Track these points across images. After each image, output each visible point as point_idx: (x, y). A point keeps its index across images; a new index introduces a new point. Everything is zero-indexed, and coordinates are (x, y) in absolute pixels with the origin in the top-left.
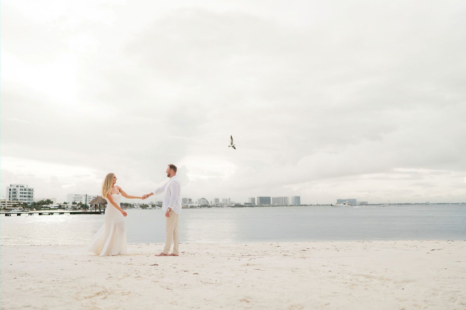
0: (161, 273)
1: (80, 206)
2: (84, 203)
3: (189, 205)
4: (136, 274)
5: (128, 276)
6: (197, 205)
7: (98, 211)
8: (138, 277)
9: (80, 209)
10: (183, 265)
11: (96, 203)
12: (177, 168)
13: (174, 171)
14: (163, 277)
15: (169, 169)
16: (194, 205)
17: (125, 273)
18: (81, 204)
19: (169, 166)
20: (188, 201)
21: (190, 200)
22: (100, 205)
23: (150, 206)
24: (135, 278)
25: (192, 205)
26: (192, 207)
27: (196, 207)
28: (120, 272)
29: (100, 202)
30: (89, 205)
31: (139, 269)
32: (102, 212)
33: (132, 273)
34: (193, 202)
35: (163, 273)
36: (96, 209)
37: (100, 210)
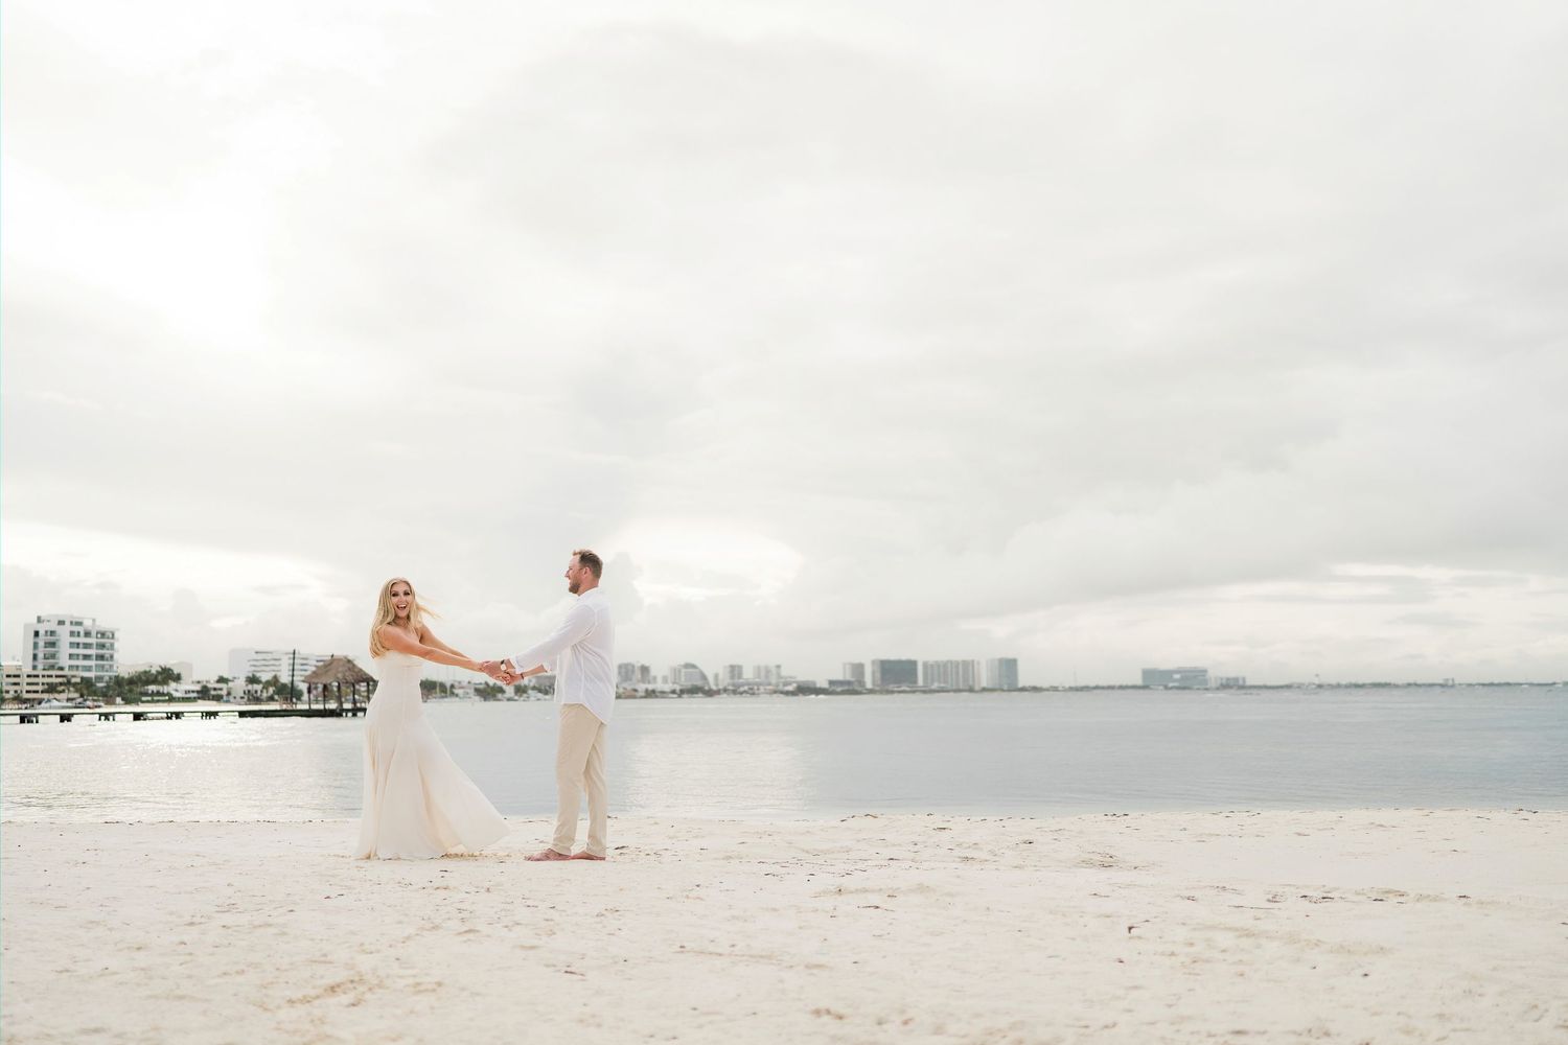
0: (547, 920)
1: (271, 690)
2: (285, 679)
3: (642, 687)
4: (463, 920)
5: (436, 928)
6: (667, 688)
7: (332, 705)
8: (470, 931)
9: (271, 699)
10: (621, 890)
11: (325, 680)
12: (601, 562)
13: (593, 572)
14: (554, 934)
15: (578, 566)
16: (659, 686)
17: (423, 920)
18: (274, 681)
19: (578, 557)
20: (638, 675)
21: (645, 670)
22: (339, 687)
24: (460, 934)
25: (650, 687)
26: (651, 694)
27: (663, 694)
28: (406, 915)
29: (340, 676)
30: (303, 687)
31: (473, 903)
32: (347, 711)
33: (449, 919)
34: (655, 678)
35: (552, 920)
36: (326, 699)
37: (341, 704)
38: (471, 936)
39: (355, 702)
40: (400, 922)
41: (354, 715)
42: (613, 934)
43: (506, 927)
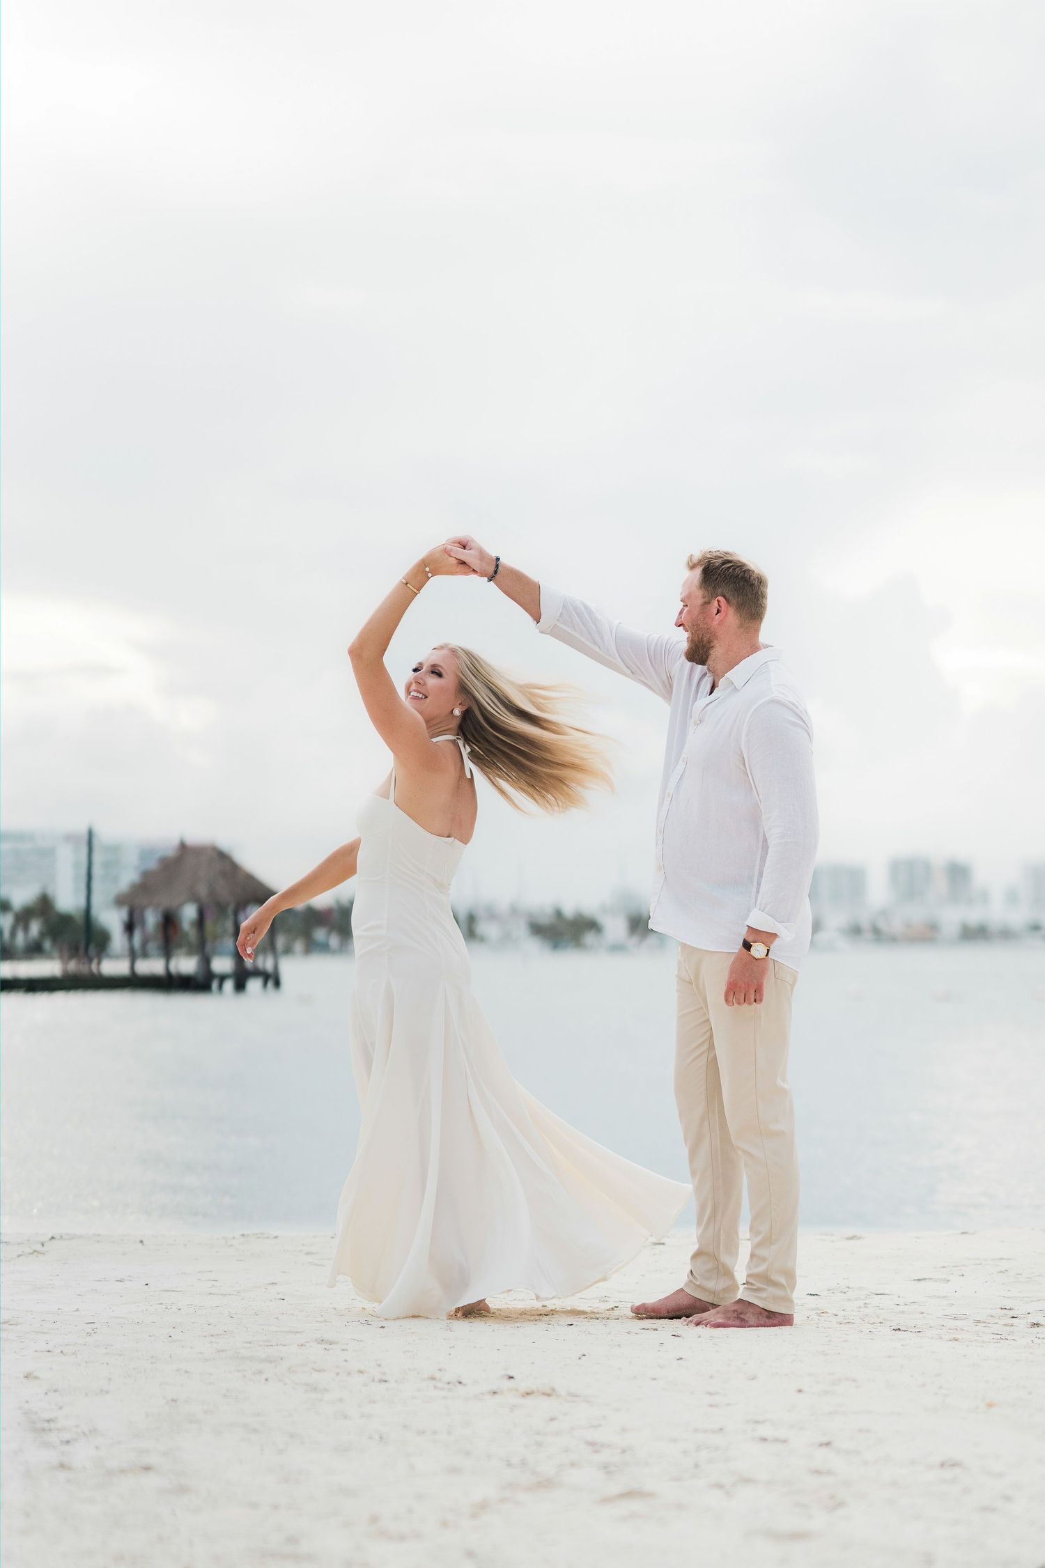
0: (818, 1472)
1: (35, 928)
2: (68, 900)
3: (952, 917)
4: (606, 1468)
5: (545, 1484)
6: (1018, 917)
7: (186, 965)
8: (629, 1495)
9: (34, 950)
10: (990, 1405)
11: (166, 901)
12: (761, 581)
13: (740, 607)
14: (841, 1504)
15: (699, 594)
16: (997, 913)
17: (509, 1465)
18: (44, 906)
19: (699, 571)
20: (941, 885)
21: (958, 873)
22: (200, 922)
23: (615, 928)
24: (606, 1500)
25: (974, 916)
26: (975, 934)
27: (1007, 935)
28: (468, 1454)
29: (203, 890)
30: (111, 919)
31: (624, 1430)
32: (222, 978)
33: (573, 1465)
34: (985, 897)
35: (829, 1473)
36: (167, 951)
37: (206, 961)
38: (635, 1505)
39: (239, 959)
40: (454, 1470)
41: (240, 986)
42: (993, 1510)
43: (719, 1486)
